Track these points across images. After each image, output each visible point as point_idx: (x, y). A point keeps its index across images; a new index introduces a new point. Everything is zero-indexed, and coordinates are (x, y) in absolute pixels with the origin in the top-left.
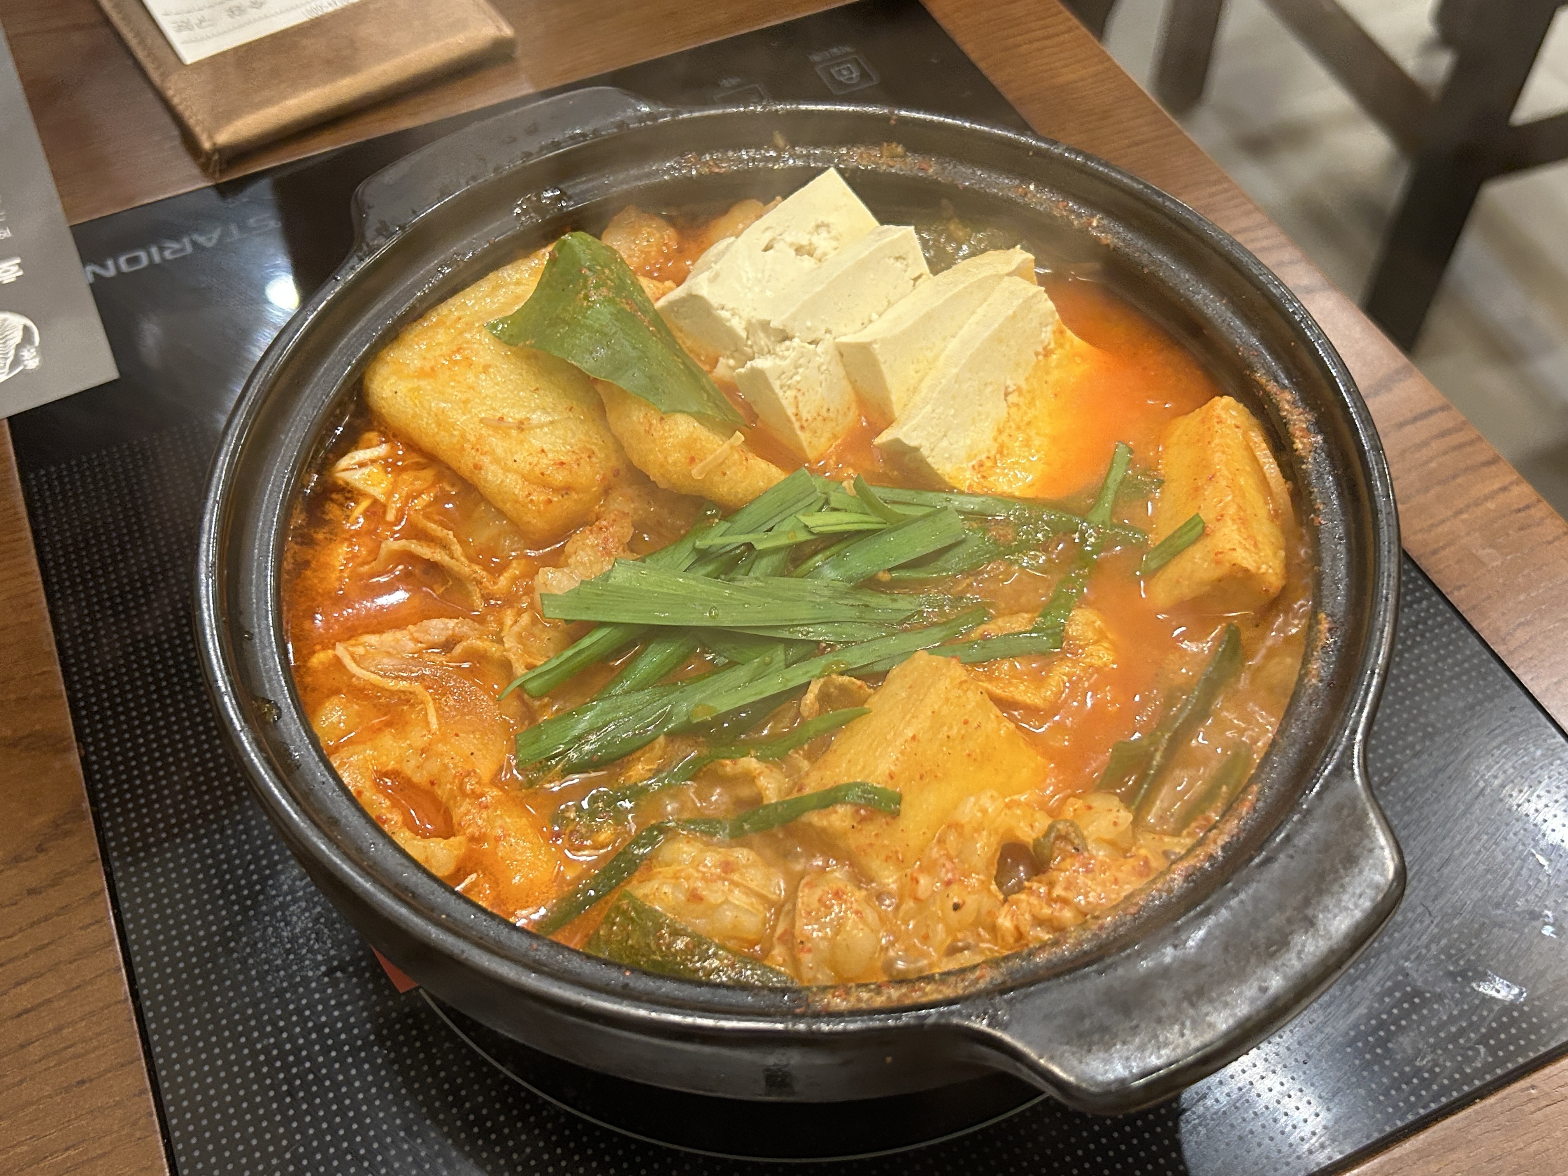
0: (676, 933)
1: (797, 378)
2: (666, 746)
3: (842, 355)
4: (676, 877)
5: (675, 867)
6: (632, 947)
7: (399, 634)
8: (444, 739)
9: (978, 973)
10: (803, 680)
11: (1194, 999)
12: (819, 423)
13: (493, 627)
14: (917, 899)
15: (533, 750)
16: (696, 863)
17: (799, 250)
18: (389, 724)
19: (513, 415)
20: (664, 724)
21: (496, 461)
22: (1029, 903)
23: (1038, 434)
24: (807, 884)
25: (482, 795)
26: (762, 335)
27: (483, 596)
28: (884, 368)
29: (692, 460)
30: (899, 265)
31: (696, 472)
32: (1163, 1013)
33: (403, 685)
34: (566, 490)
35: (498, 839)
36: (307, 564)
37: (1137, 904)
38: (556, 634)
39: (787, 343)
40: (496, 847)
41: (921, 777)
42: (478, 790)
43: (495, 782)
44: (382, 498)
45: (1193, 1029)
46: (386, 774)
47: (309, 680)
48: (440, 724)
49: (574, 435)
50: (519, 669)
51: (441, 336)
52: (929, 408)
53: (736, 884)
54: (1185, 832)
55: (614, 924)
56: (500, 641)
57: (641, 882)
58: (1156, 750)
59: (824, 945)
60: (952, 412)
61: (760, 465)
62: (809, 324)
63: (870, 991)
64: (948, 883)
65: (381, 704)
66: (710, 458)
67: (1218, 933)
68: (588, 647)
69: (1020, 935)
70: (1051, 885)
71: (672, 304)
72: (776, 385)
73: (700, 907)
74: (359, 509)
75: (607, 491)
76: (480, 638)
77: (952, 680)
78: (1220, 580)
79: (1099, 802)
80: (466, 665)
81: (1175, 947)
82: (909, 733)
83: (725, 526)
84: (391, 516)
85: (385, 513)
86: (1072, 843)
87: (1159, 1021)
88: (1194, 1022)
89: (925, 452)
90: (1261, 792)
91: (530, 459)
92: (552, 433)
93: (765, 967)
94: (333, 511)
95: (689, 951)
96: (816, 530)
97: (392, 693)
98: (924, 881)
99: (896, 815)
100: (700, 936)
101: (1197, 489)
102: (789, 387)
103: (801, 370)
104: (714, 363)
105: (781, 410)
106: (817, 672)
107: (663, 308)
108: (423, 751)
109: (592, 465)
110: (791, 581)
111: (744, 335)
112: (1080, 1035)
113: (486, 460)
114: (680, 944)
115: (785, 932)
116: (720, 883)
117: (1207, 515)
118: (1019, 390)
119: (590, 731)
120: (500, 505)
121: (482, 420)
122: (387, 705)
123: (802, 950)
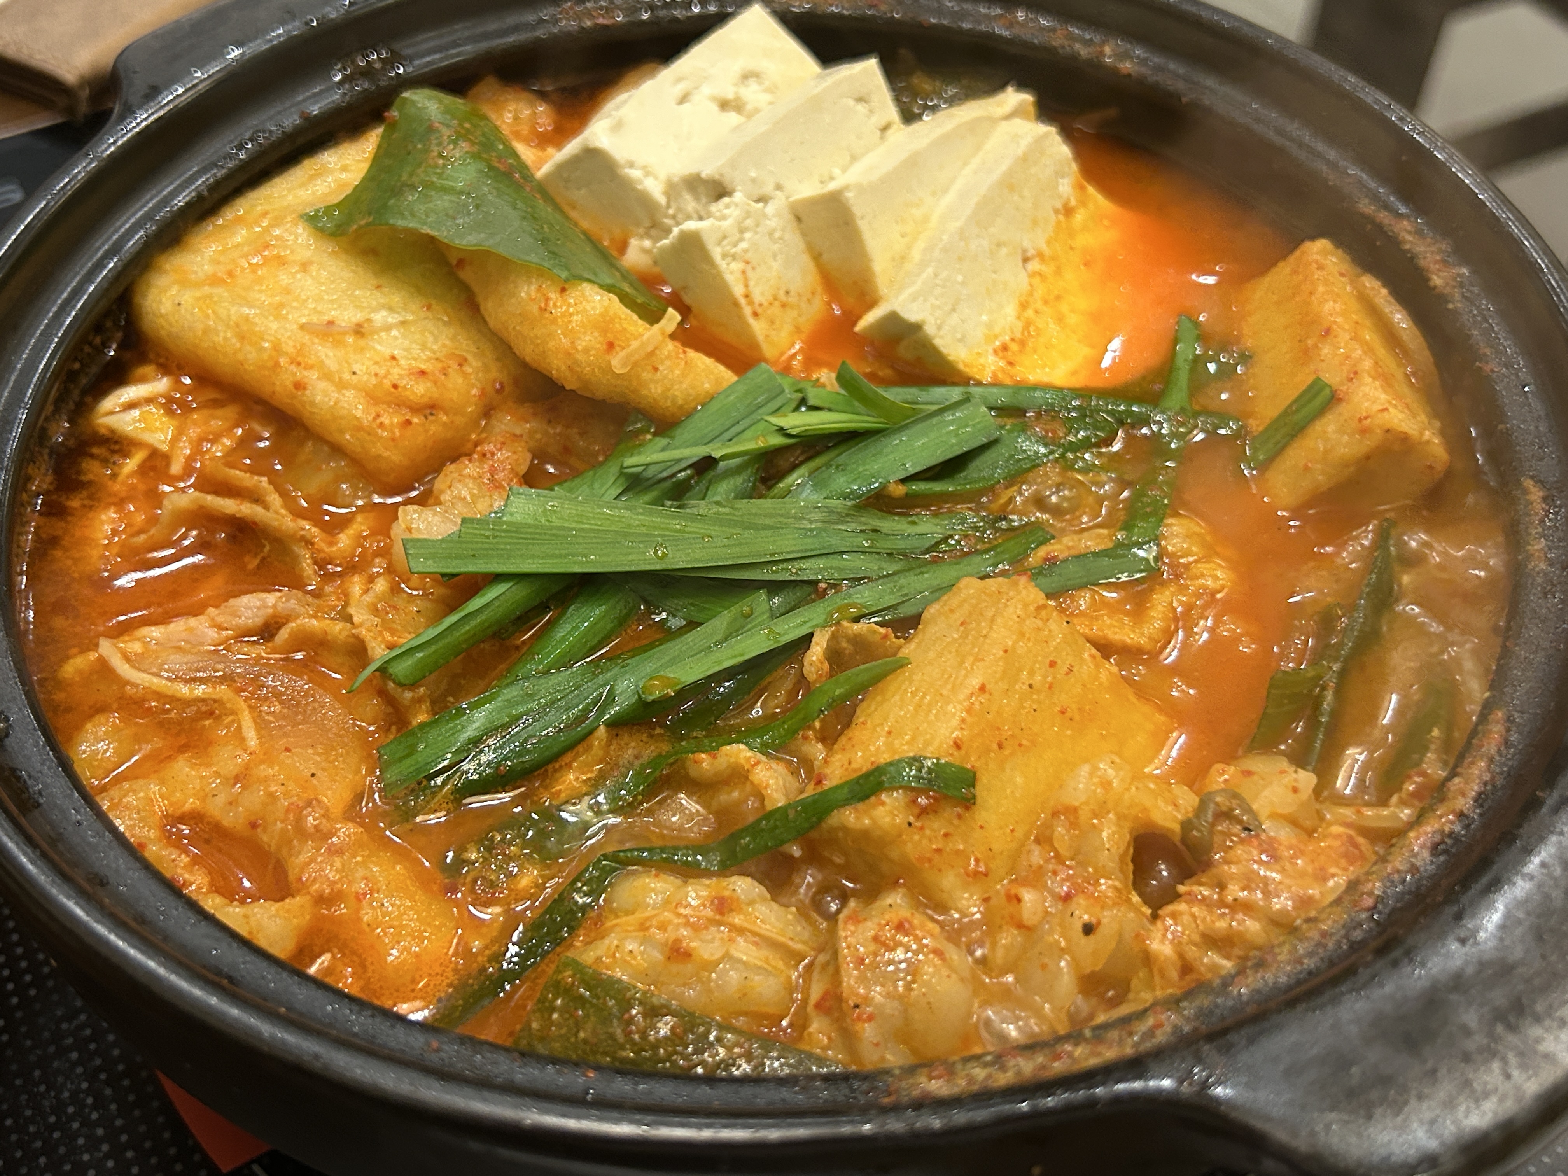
0: (654, 1012)
1: (744, 245)
2: (609, 744)
3: (799, 219)
4: (643, 927)
5: (639, 915)
6: (585, 1041)
7: (193, 622)
8: (268, 758)
9: (1150, 1021)
10: (804, 631)
11: (1512, 1019)
12: (776, 310)
13: (333, 600)
14: (1020, 926)
15: (407, 766)
16: (672, 904)
17: (724, 105)
18: (183, 749)
19: (348, 316)
20: (602, 712)
21: (327, 376)
22: (1193, 916)
23: (1073, 311)
24: (849, 918)
25: (332, 834)
26: (688, 197)
27: (316, 562)
28: (863, 225)
29: (611, 346)
30: (861, 108)
31: (618, 363)
32: (1471, 1045)
33: (200, 690)
34: (429, 409)
35: (359, 898)
36: (54, 541)
37: (1370, 894)
38: (429, 605)
39: (726, 200)
40: (358, 911)
41: (1000, 746)
42: (325, 825)
43: (352, 813)
44: (165, 448)
45: (1524, 1067)
46: (182, 819)
47: (60, 696)
48: (260, 738)
49: (436, 340)
50: (379, 652)
51: (240, 236)
52: (930, 270)
53: (741, 931)
54: (1395, 799)
55: (553, 1009)
56: (349, 619)
57: (587, 944)
58: (1324, 688)
59: (892, 1008)
60: (960, 278)
61: (702, 361)
62: (753, 174)
63: (986, 1065)
64: (1067, 898)
65: (170, 721)
66: (635, 344)
67: (1521, 915)
68: (479, 611)
69: (1186, 968)
70: (1222, 886)
71: (561, 168)
72: (716, 253)
73: (689, 968)
74: (131, 465)
75: (488, 412)
76: (315, 616)
77: (1026, 605)
78: (1368, 457)
79: (1259, 764)
80: (299, 656)
81: (1463, 941)
82: (975, 682)
83: (662, 442)
84: (176, 468)
85: (168, 465)
86: (1240, 822)
87: (1467, 1058)
88: (1521, 1054)
89: (930, 329)
90: (1509, 719)
91: (375, 369)
92: (404, 336)
93: (801, 1052)
94: (92, 470)
95: (676, 1038)
96: (794, 432)
97: (188, 703)
98: (1028, 896)
99: (969, 803)
100: (692, 1015)
101: (1306, 351)
102: (734, 257)
103: (747, 235)
104: (623, 247)
105: (723, 289)
106: (820, 619)
107: (549, 176)
108: (237, 779)
109: (465, 375)
110: (766, 504)
111: (662, 200)
112: (1351, 1094)
113: (314, 375)
114: (664, 1028)
115: (824, 998)
116: (713, 929)
117: (1332, 377)
118: (1040, 255)
119: (490, 731)
120: (336, 437)
121: (302, 327)
122: (180, 723)
123: (859, 1018)
